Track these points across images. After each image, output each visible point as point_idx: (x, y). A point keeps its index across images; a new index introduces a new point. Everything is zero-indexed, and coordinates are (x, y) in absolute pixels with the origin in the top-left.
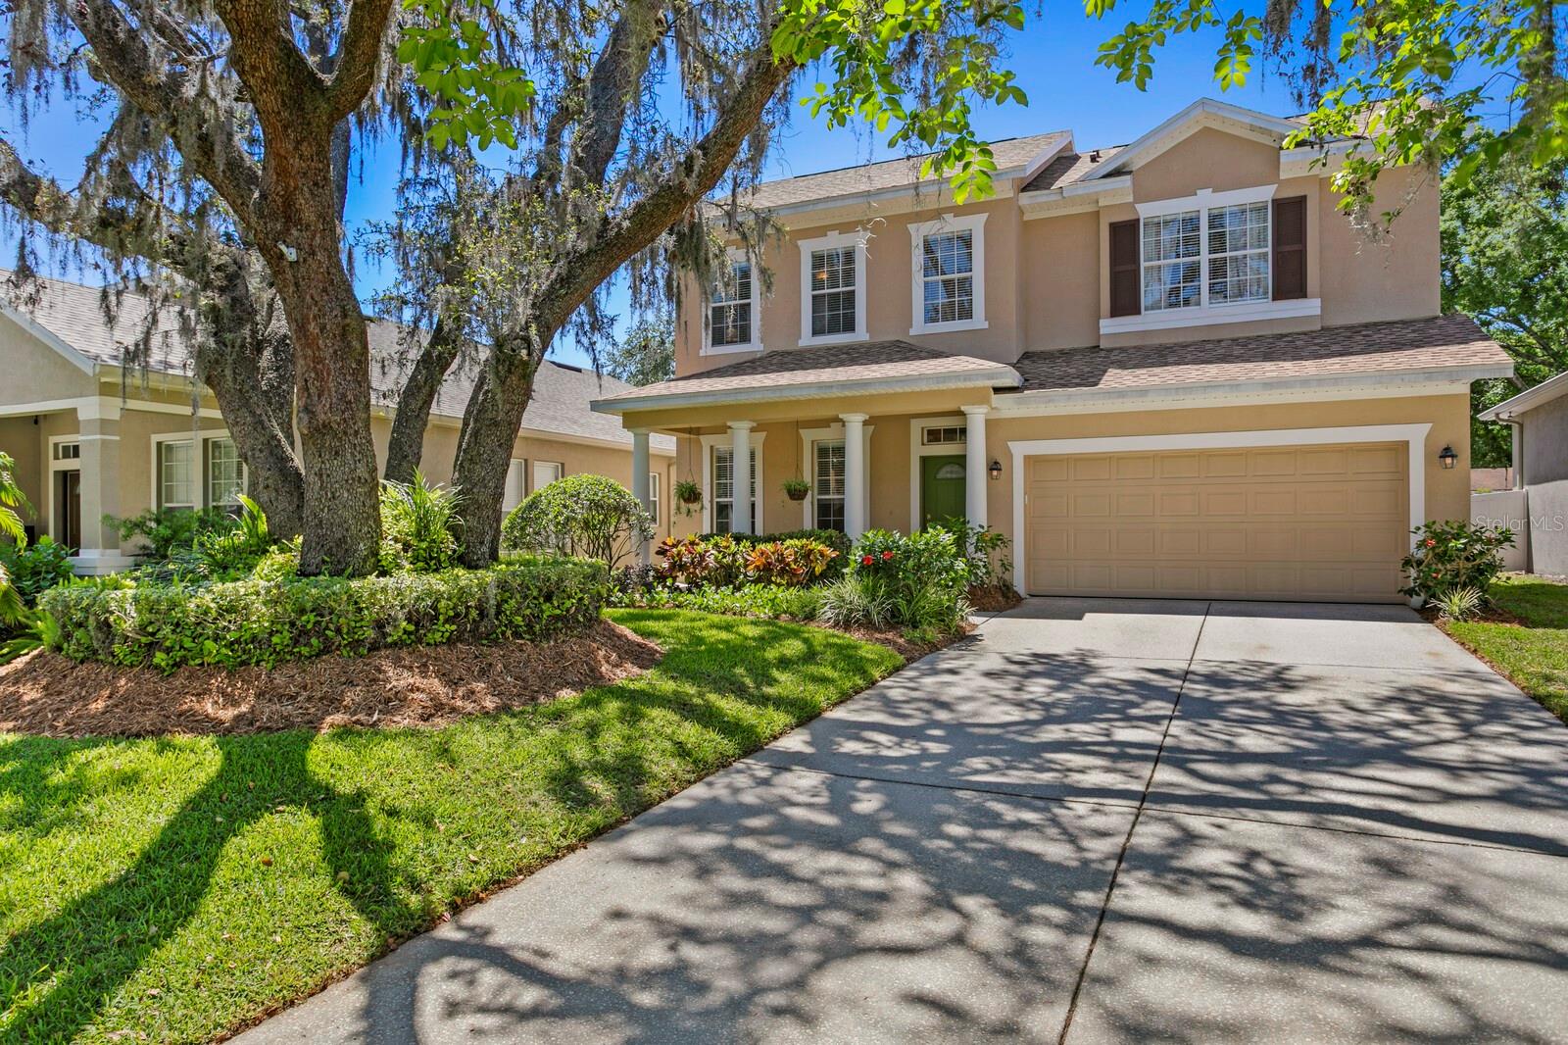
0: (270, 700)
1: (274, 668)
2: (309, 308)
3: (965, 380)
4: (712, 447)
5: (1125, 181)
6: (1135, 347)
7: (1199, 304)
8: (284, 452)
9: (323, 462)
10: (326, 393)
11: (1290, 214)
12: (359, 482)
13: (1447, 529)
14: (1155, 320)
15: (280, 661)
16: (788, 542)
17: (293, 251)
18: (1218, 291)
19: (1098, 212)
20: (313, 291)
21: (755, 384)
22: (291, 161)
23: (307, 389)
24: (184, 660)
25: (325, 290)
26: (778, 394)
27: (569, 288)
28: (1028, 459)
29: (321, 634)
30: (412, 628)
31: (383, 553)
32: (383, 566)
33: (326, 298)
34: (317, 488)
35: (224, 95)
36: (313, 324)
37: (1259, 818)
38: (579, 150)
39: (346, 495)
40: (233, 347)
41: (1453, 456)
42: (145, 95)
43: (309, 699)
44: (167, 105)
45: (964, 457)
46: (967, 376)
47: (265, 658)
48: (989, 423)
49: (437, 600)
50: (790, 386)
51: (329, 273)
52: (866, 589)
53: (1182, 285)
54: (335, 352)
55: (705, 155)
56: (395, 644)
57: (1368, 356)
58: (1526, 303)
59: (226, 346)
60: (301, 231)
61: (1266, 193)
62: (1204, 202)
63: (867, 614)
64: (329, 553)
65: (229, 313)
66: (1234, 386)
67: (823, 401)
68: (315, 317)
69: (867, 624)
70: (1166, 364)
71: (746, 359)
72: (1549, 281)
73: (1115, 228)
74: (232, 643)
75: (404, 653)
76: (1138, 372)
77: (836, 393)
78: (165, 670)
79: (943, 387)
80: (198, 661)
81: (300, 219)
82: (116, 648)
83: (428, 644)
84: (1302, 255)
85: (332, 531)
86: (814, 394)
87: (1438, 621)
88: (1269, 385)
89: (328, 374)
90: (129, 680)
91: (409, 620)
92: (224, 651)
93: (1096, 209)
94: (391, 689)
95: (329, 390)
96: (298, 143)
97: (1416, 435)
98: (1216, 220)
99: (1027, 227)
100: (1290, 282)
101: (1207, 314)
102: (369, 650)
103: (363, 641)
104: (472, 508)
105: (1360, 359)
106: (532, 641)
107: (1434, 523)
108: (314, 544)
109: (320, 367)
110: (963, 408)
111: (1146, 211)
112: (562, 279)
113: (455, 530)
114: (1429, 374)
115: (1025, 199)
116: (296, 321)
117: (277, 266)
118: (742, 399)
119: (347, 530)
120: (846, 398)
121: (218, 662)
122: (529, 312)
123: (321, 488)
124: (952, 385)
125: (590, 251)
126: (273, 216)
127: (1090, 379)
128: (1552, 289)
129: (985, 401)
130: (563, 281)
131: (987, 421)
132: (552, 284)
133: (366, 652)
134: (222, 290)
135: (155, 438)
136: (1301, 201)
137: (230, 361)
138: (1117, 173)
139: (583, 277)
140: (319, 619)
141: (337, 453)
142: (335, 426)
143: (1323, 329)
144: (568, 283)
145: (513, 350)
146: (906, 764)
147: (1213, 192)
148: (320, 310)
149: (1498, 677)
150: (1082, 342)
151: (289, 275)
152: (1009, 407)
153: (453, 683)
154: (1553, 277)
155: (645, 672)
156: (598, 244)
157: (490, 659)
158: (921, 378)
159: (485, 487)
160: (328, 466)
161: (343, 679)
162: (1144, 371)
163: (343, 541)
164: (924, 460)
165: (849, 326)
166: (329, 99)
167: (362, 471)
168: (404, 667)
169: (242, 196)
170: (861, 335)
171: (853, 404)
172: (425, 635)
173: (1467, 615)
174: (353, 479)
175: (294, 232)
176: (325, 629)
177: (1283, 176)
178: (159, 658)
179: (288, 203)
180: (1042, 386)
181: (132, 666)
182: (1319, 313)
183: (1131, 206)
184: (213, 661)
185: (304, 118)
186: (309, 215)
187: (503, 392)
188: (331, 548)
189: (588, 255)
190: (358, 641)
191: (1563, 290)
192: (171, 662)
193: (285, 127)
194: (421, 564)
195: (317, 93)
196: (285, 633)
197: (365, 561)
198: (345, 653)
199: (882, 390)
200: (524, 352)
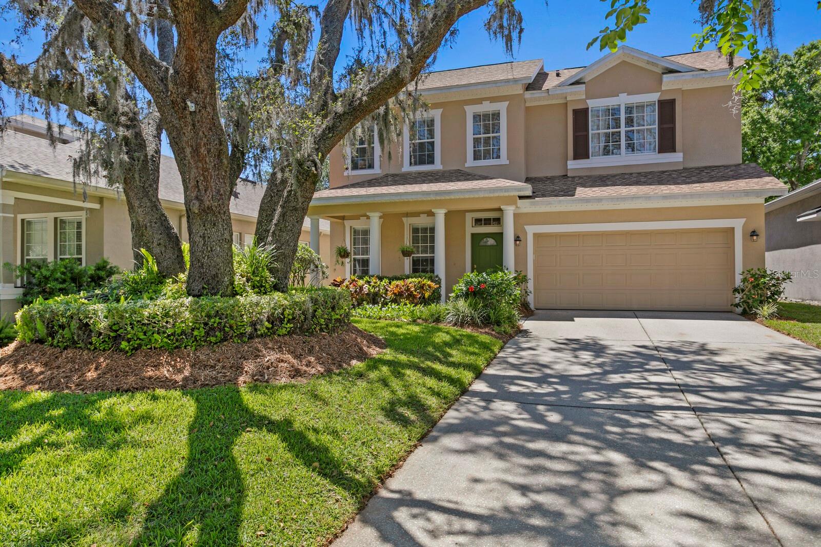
0: (199, 369)
1: (196, 349)
2: (201, 139)
3: (505, 192)
4: (351, 227)
5: (582, 88)
6: (586, 176)
7: (620, 154)
8: (169, 224)
9: (206, 230)
10: (209, 189)
11: (667, 108)
12: (226, 242)
13: (758, 273)
14: (597, 162)
15: (199, 347)
16: (410, 280)
17: (193, 105)
18: (631, 147)
19: (566, 103)
20: (204, 129)
21: (384, 192)
22: (196, 53)
23: (198, 187)
24: (140, 346)
25: (210, 129)
26: (399, 197)
27: (334, 133)
28: (535, 234)
29: (222, 330)
30: (270, 326)
31: (236, 283)
32: (236, 291)
33: (211, 133)
34: (201, 244)
35: (141, 12)
36: (203, 149)
37: (761, 418)
38: (320, 56)
39: (218, 249)
40: (139, 161)
41: (757, 235)
42: (91, 8)
43: (223, 367)
44: (106, 16)
45: (502, 233)
46: (506, 189)
47: (190, 344)
48: (516, 216)
49: (284, 310)
50: (406, 193)
51: (213, 119)
52: (470, 305)
53: (611, 144)
54: (215, 165)
55: (412, 61)
56: (262, 335)
57: (713, 183)
58: (754, 159)
59: (134, 160)
60: (199, 94)
61: (655, 97)
62: (623, 100)
63: (472, 318)
64: (208, 283)
65: (135, 141)
66: (647, 197)
67: (423, 202)
68: (204, 144)
69: (474, 324)
70: (607, 185)
71: (374, 177)
72: (764, 148)
73: (575, 112)
74: (169, 336)
75: (268, 340)
76: (594, 189)
77: (433, 198)
78: (127, 352)
79: (492, 195)
80: (149, 346)
81: (198, 87)
82: (94, 339)
83: (279, 335)
84: (673, 130)
85: (209, 270)
86: (420, 198)
87: (757, 320)
88: (665, 197)
89: (211, 178)
90: (106, 359)
91: (268, 321)
92: (165, 340)
93: (565, 102)
94: (268, 361)
95: (211, 188)
96: (201, 42)
97: (738, 224)
98: (629, 109)
99: (528, 109)
100: (667, 143)
101: (623, 159)
102: (249, 339)
103: (245, 333)
104: (281, 258)
105: (709, 184)
106: (328, 333)
107: (752, 269)
108: (197, 278)
109: (206, 173)
110: (502, 207)
111: (592, 104)
112: (329, 128)
113: (271, 271)
114: (747, 193)
115: (528, 95)
116: (192, 146)
117: (182, 114)
118: (378, 200)
119: (219, 269)
120: (436, 200)
121: (161, 347)
122: (312, 146)
123: (203, 245)
124: (496, 195)
125: (345, 113)
126: (182, 84)
127: (570, 193)
128: (766, 152)
129: (515, 203)
130: (330, 129)
131: (514, 214)
132: (324, 131)
133: (246, 340)
134: (128, 127)
135: (20, 217)
136: (672, 102)
137: (137, 169)
138: (577, 83)
139: (341, 127)
140: (220, 321)
141: (214, 224)
142: (214, 208)
143: (684, 169)
144: (333, 130)
145: (308, 168)
146: (554, 397)
147: (628, 95)
148: (208, 140)
149: (812, 347)
150: (558, 172)
151: (189, 119)
152: (526, 207)
153: (298, 357)
154: (766, 146)
155: (384, 351)
156: (349, 109)
157: (312, 344)
158: (481, 190)
159: (289, 245)
160: (209, 232)
161: (240, 356)
162: (597, 189)
163: (216, 276)
164: (473, 235)
165: (431, 161)
166: (221, 18)
167: (227, 236)
168: (269, 348)
169: (146, 72)
170: (438, 166)
171: (440, 204)
172: (277, 330)
173: (772, 316)
174: (222, 239)
175: (194, 94)
176: (224, 327)
177: (663, 88)
178: (124, 344)
179: (192, 76)
180: (543, 196)
181: (104, 350)
182: (682, 160)
183: (584, 101)
184: (159, 346)
185: (206, 28)
186: (204, 85)
187: (301, 191)
188: (209, 280)
189: (343, 115)
190: (241, 334)
191: (771, 153)
192: (131, 347)
193: (195, 32)
194: (257, 290)
195: (214, 14)
196: (201, 329)
197: (227, 288)
198: (235, 341)
199: (457, 196)
200: (313, 169)
